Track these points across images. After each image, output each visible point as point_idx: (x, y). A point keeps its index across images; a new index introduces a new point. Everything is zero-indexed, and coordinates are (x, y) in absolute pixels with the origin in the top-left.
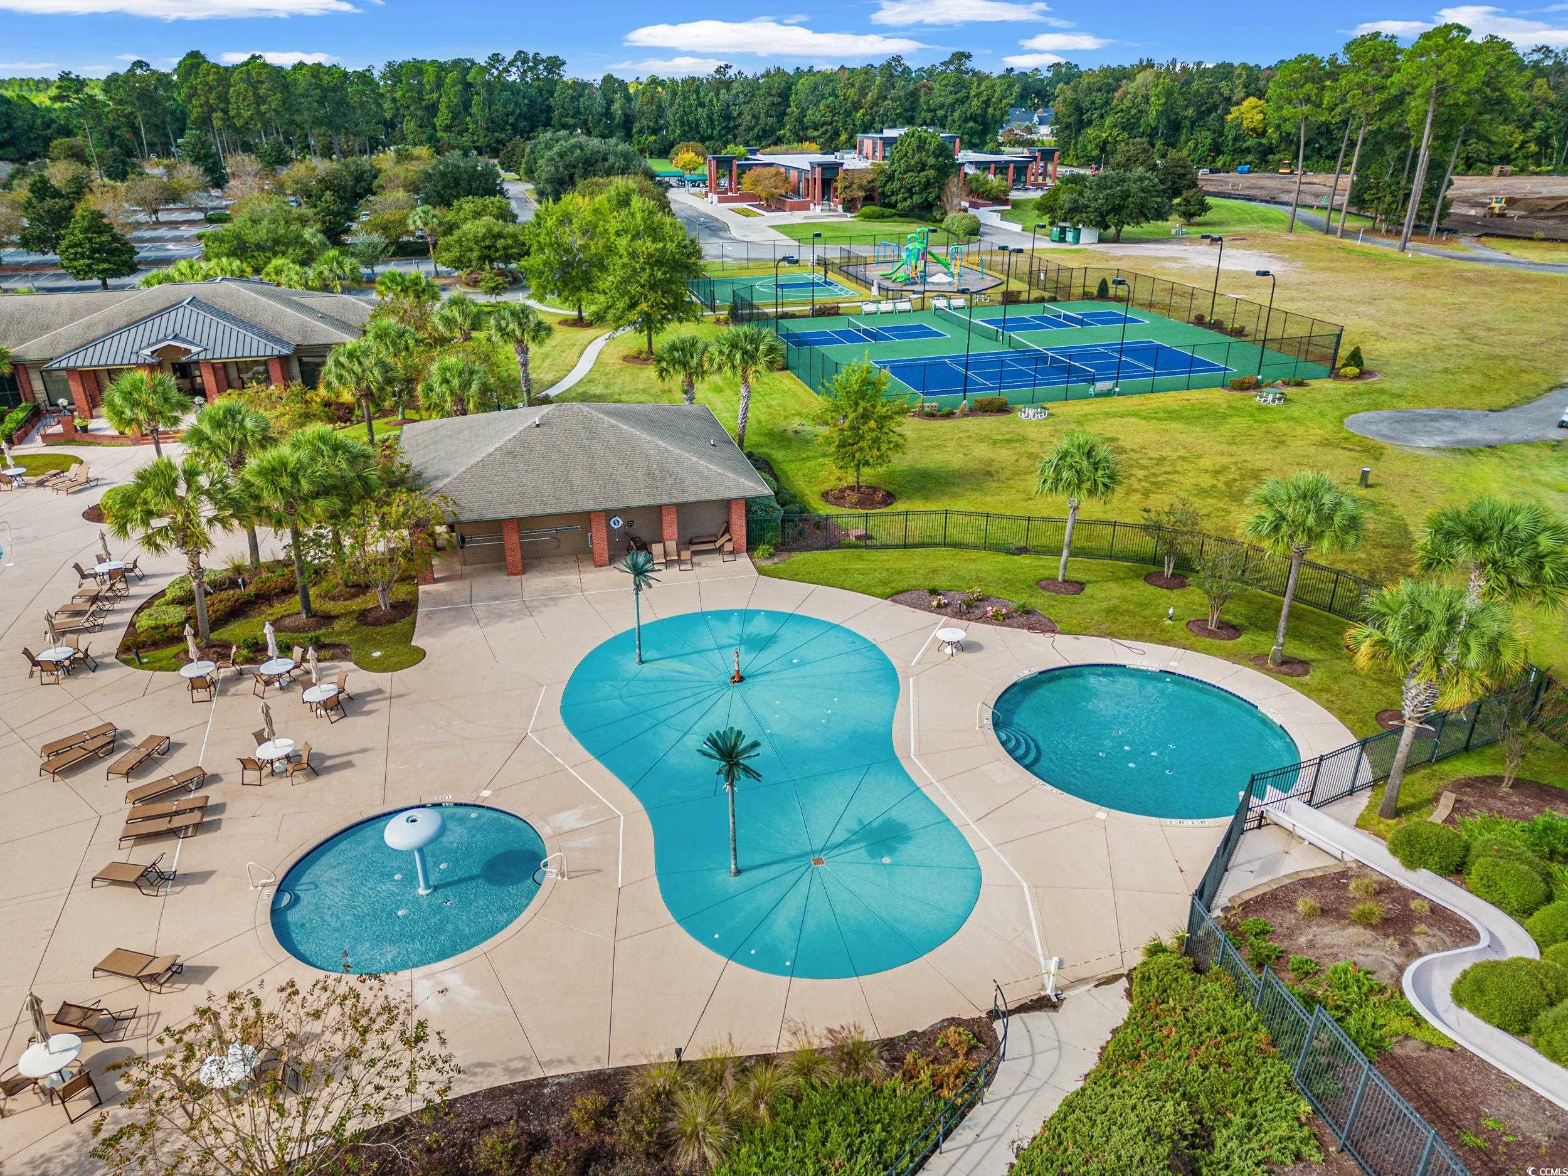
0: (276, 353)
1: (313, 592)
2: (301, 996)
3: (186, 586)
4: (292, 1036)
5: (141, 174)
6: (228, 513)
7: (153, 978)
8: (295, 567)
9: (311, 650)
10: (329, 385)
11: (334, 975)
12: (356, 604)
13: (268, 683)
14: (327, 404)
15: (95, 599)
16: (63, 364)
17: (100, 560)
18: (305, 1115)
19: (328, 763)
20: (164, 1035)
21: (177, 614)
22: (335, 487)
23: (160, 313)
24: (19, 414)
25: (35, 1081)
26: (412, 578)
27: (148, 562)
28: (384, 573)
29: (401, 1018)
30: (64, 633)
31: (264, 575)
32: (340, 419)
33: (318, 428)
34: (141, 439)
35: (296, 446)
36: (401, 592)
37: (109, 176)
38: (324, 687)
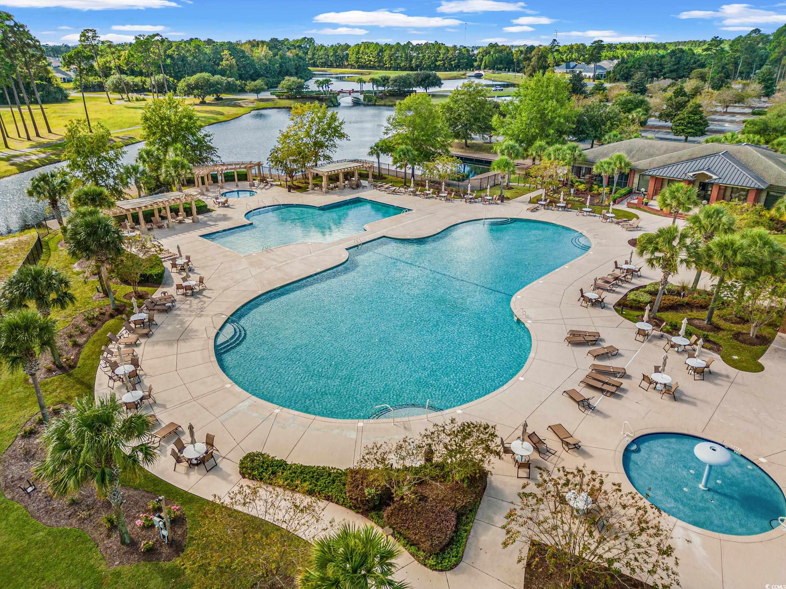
0: (756, 186)
1: (716, 312)
2: (621, 493)
3: (657, 287)
4: (609, 507)
5: (728, 87)
6: (692, 260)
7: (567, 444)
8: (713, 297)
9: (701, 340)
10: (778, 209)
11: (639, 495)
12: (736, 328)
13: (672, 346)
14: (772, 219)
15: (616, 279)
16: (651, 173)
17: (626, 263)
18: (599, 544)
19: (684, 398)
20: (561, 469)
21: (646, 298)
22: (755, 264)
23: (706, 157)
24: (623, 191)
25: (514, 454)
26: (777, 326)
27: (646, 270)
28: (760, 318)
29: (662, 537)
30: (598, 288)
31: (695, 295)
32: (777, 229)
33: (762, 230)
34: (669, 215)
35: (743, 237)
36: (767, 331)
37: (713, 88)
38: (699, 361)
